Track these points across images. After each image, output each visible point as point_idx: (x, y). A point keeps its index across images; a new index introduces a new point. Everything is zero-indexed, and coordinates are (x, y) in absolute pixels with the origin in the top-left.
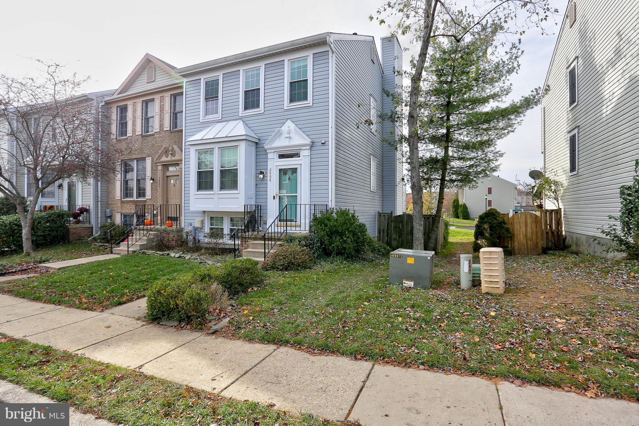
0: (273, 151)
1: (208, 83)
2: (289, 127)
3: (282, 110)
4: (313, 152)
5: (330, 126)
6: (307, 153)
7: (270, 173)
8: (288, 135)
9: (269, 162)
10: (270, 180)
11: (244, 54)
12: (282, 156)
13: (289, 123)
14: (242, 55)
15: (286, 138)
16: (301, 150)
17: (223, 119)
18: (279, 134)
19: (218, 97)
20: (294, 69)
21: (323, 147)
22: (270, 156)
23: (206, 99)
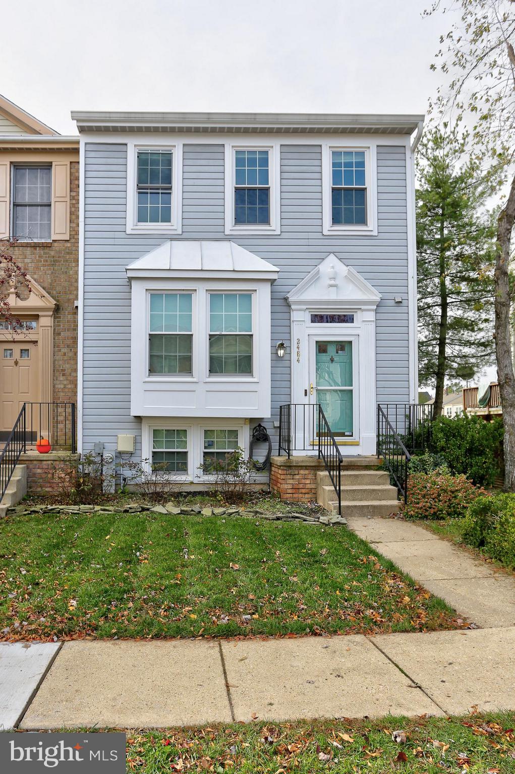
0: (305, 307)
1: (143, 157)
2: (333, 267)
3: (319, 235)
4: (380, 316)
5: (410, 275)
6: (371, 316)
7: (298, 348)
8: (332, 282)
9: (295, 328)
10: (298, 361)
11: (253, 117)
12: (318, 318)
13: (332, 260)
14: (249, 117)
15: (331, 286)
16: (359, 312)
17: (185, 235)
18: (317, 277)
19: (170, 188)
20: (339, 165)
21: (398, 309)
22: (295, 316)
23: (139, 188)
